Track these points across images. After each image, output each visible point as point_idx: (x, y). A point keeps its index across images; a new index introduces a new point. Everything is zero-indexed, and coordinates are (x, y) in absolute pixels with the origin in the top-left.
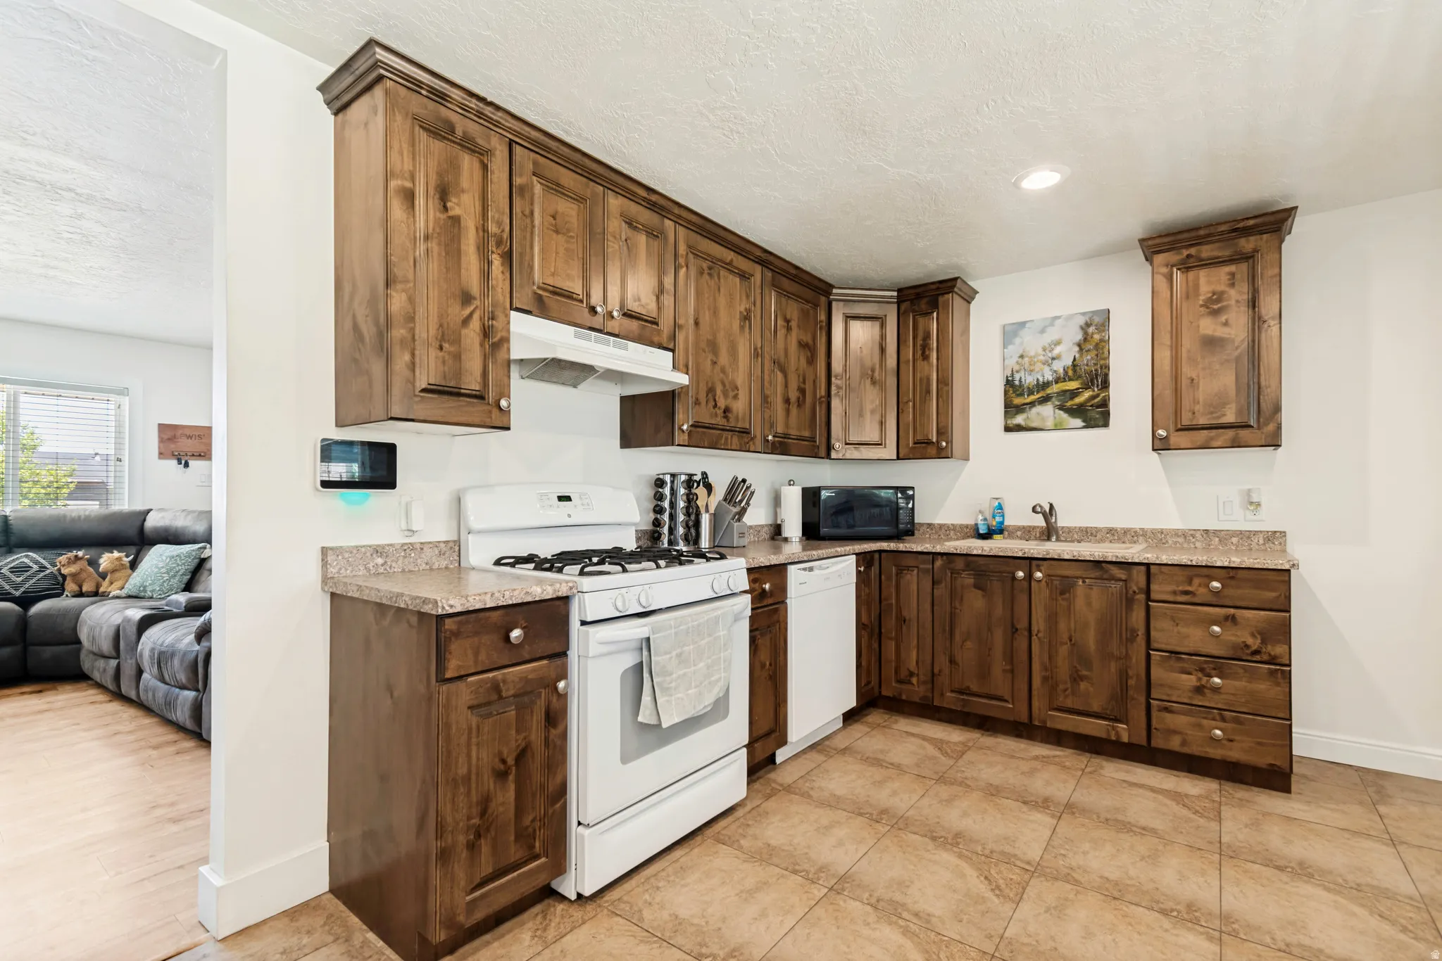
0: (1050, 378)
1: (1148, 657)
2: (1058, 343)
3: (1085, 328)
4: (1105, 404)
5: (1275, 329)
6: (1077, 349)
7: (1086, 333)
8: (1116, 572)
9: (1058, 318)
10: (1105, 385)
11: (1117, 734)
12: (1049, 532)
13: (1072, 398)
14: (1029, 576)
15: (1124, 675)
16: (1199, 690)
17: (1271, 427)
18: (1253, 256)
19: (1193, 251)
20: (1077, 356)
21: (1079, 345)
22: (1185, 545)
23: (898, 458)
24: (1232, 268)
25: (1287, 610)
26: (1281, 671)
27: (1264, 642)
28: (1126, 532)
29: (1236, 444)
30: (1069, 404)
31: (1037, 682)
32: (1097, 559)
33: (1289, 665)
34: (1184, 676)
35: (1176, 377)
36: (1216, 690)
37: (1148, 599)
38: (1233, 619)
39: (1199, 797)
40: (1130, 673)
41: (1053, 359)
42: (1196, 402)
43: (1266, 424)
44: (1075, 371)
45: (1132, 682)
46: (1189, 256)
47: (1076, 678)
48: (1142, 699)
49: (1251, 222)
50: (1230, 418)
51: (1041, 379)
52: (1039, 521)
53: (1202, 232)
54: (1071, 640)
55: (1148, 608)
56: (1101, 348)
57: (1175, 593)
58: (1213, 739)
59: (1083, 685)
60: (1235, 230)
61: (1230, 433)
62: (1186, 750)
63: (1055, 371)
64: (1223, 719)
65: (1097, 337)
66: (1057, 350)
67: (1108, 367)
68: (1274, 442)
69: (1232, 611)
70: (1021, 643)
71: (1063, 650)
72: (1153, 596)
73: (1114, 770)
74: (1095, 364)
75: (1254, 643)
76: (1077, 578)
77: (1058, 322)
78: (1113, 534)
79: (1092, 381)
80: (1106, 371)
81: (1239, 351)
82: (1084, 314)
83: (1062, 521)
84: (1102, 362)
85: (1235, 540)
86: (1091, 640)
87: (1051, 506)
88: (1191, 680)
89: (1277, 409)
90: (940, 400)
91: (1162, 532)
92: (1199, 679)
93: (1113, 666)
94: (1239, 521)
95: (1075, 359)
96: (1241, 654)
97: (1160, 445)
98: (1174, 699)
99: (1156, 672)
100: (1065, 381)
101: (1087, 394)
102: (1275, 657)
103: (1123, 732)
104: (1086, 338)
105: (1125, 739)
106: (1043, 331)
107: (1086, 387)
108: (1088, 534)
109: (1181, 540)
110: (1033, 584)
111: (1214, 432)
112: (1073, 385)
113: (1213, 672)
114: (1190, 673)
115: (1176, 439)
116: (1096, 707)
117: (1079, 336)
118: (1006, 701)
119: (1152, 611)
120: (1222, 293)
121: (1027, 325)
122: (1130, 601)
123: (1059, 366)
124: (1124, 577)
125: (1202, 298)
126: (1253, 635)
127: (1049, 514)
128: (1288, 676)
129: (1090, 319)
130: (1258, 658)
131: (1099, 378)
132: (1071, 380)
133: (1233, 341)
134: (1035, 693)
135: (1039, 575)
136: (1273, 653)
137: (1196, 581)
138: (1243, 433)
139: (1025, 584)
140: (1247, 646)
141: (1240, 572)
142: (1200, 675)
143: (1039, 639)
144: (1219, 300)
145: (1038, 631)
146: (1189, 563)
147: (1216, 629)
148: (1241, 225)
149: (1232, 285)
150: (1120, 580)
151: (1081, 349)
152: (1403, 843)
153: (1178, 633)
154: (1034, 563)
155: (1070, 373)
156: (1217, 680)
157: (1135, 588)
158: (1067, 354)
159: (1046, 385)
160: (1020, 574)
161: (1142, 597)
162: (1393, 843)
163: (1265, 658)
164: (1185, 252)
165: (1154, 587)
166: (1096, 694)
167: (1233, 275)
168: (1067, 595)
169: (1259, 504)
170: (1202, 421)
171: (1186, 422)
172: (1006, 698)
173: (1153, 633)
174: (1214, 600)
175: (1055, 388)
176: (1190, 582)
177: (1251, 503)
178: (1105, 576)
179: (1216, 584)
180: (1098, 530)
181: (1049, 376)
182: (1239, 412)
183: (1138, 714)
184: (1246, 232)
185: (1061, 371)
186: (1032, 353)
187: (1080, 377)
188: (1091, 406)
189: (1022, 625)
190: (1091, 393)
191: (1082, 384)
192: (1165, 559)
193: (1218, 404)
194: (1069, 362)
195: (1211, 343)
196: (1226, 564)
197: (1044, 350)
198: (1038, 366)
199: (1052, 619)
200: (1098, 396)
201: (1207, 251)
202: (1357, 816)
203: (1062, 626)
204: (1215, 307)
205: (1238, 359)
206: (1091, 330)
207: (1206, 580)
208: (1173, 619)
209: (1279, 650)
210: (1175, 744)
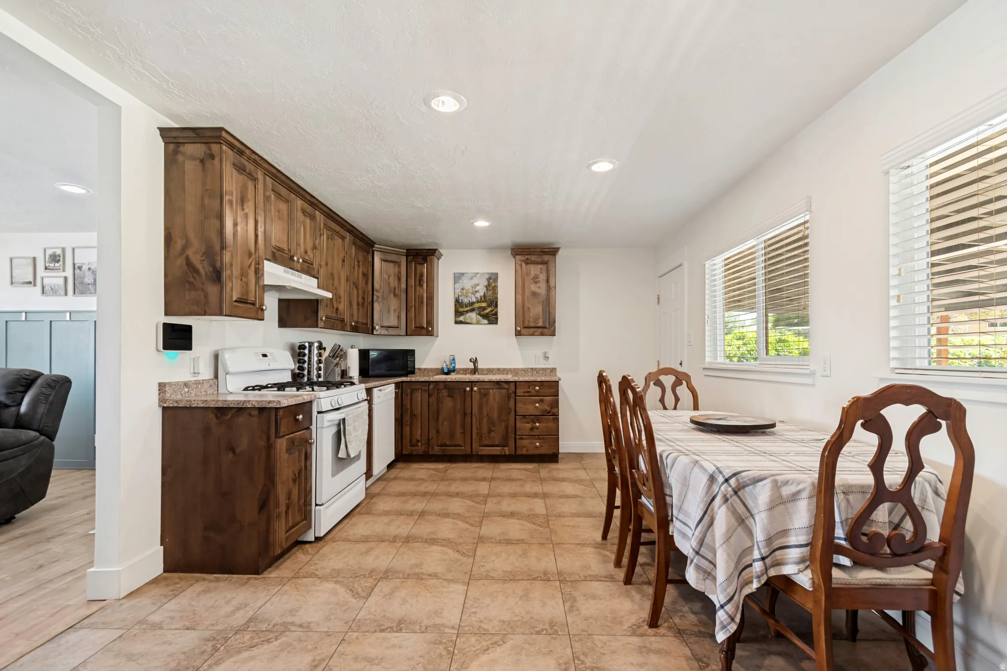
0: (475, 301)
1: (515, 419)
2: (478, 285)
3: (489, 279)
4: (496, 314)
5: (554, 292)
6: (485, 289)
7: (489, 282)
8: (505, 386)
9: (477, 273)
10: (496, 306)
11: (505, 452)
12: (475, 371)
13: (483, 311)
14: (472, 389)
15: (507, 427)
16: (532, 429)
17: (553, 328)
18: (547, 263)
19: (529, 257)
20: (486, 292)
21: (486, 287)
22: (525, 374)
23: (407, 335)
24: (541, 266)
25: (558, 396)
26: (556, 419)
27: (551, 408)
28: (504, 369)
29: (542, 334)
30: (482, 313)
31: (474, 436)
32: (498, 380)
33: (558, 416)
34: (527, 425)
35: (523, 306)
36: (537, 428)
37: (516, 396)
38: (542, 401)
39: (532, 469)
40: (509, 426)
41: (476, 292)
42: (530, 317)
43: (551, 327)
44: (484, 298)
45: (510, 430)
46: (527, 259)
47: (490, 431)
48: (513, 436)
49: (547, 250)
50: (540, 324)
51: (471, 300)
52: (471, 366)
53: (532, 250)
54: (488, 415)
55: (515, 399)
56: (495, 289)
57: (524, 392)
58: (537, 447)
59: (492, 434)
60: (542, 252)
61: (540, 330)
62: (528, 453)
63: (477, 298)
64: (539, 439)
65: (493, 284)
66: (478, 288)
67: (497, 298)
68: (553, 334)
69: (542, 397)
70: (468, 420)
71: (485, 420)
72: (518, 394)
73: (504, 466)
74: (493, 296)
75: (548, 409)
76: (490, 389)
77: (478, 276)
78: (499, 371)
79: (491, 303)
80: (496, 299)
81: (543, 299)
82: (488, 273)
83: (480, 366)
84: (495, 296)
85: (541, 372)
86: (495, 414)
87: (476, 358)
88: (529, 426)
89: (554, 322)
90: (428, 307)
91: (517, 369)
92: (532, 425)
93: (503, 425)
94: (542, 365)
95: (484, 293)
96: (546, 413)
97: (518, 334)
98: (524, 434)
99: (518, 424)
100: (480, 302)
101: (489, 309)
102: (554, 413)
103: (507, 451)
104: (489, 284)
105: (507, 453)
106: (471, 279)
107: (489, 306)
108: (490, 371)
109: (523, 372)
110: (473, 393)
111: (535, 329)
112: (484, 305)
113: (536, 422)
114: (529, 423)
115: (524, 331)
116: (497, 443)
117: (486, 283)
118: (461, 446)
119: (517, 400)
120: (538, 275)
121: (465, 275)
122: (509, 397)
123: (478, 295)
124: (507, 387)
125: (532, 276)
126: (548, 406)
127: (475, 362)
128: (558, 419)
129: (491, 276)
130: (549, 414)
131: (494, 303)
132: (483, 302)
133: (541, 295)
134: (473, 440)
135: (475, 388)
136: (554, 412)
137: (531, 387)
138: (545, 330)
139: (470, 393)
140: (546, 410)
141: (545, 383)
142: (532, 423)
143: (475, 416)
144: (537, 278)
145: (475, 413)
146: (529, 380)
147: (537, 405)
148: (544, 250)
149: (541, 273)
150: (506, 389)
151: (487, 289)
152: (587, 469)
153: (525, 408)
154: (474, 383)
155: (483, 299)
156: (537, 424)
157: (511, 391)
158: (481, 291)
159: (472, 304)
160: (468, 389)
161: (513, 395)
162: (585, 469)
163: (551, 414)
164: (526, 257)
165: (517, 391)
166: (497, 437)
167: (541, 269)
168: (486, 397)
169: (548, 358)
170: (532, 325)
171: (526, 325)
172: (462, 445)
173: (517, 409)
174: (536, 394)
175: (477, 305)
176: (529, 387)
177: (546, 357)
178: (500, 388)
179: (537, 388)
180: (494, 369)
181: (474, 300)
182: (544, 322)
183: (512, 443)
184: (546, 253)
185: (479, 298)
186: (467, 288)
187: (487, 301)
188: (491, 314)
189: (469, 411)
190: (491, 309)
191: (487, 304)
192: (521, 379)
193: (536, 319)
194: (482, 294)
195: (534, 294)
196: (540, 380)
197: (472, 287)
198: (470, 295)
199: (481, 407)
200: (493, 310)
201: (533, 258)
202: (575, 465)
203: (485, 410)
204: (536, 280)
205: (543, 301)
206: (491, 281)
207: (534, 387)
208: (524, 403)
209: (555, 410)
210: (524, 452)
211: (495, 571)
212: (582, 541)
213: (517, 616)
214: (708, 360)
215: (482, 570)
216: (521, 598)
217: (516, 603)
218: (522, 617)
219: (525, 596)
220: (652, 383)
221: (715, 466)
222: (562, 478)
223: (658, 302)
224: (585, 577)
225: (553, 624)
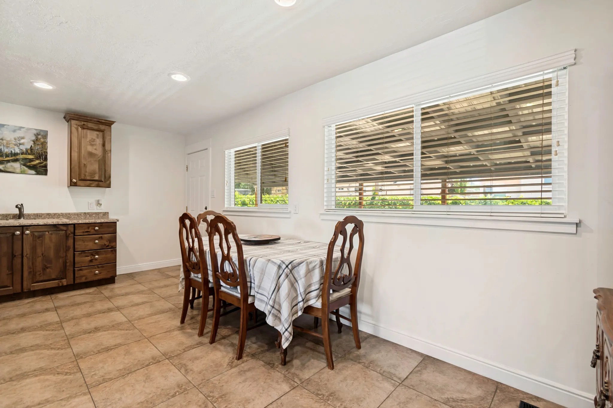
0: (19, 152)
1: (74, 254)
2: (23, 138)
3: (37, 135)
4: (46, 166)
5: (109, 154)
6: (33, 143)
7: (37, 137)
8: (62, 228)
9: (24, 128)
10: (46, 159)
11: (62, 283)
12: (20, 215)
13: (30, 162)
14: (23, 233)
15: (65, 263)
16: (91, 261)
17: (108, 182)
18: (103, 131)
19: (85, 123)
20: (33, 145)
21: (34, 141)
22: (78, 218)
24: (98, 133)
25: (116, 233)
26: (114, 250)
27: (110, 243)
28: (55, 214)
29: (98, 186)
30: (28, 164)
31: (26, 274)
32: (55, 224)
33: (116, 248)
34: (87, 258)
35: (79, 163)
36: (96, 259)
37: (74, 235)
38: (101, 238)
39: (93, 292)
40: (67, 261)
41: (20, 144)
42: (86, 172)
43: (107, 181)
44: (31, 151)
45: (68, 264)
46: (84, 124)
47: (45, 268)
48: (72, 269)
49: (103, 121)
50: (97, 178)
51: (13, 151)
52: (17, 211)
53: (88, 118)
54: (42, 255)
55: (74, 238)
56: (44, 145)
57: (83, 232)
58: (96, 274)
59: (48, 270)
60: (98, 122)
61: (97, 183)
62: (87, 280)
63: (21, 150)
64: (98, 267)
65: (42, 140)
66: (22, 141)
67: (47, 153)
68: (109, 186)
69: (101, 235)
70: (18, 261)
71: (39, 260)
72: (76, 234)
73: (61, 296)
74: (41, 151)
75: (107, 243)
76: (46, 231)
77: (22, 129)
78: (49, 215)
79: (40, 157)
80: (46, 154)
81: (100, 158)
82: (36, 130)
83: (26, 211)
84: (45, 150)
85: (94, 215)
86: (52, 253)
87: (22, 205)
88: (89, 258)
89: (110, 177)
91: (69, 214)
92: (91, 257)
93: (61, 261)
94: (95, 209)
95: (31, 146)
96: (104, 247)
97: (72, 184)
98: (83, 266)
99: (77, 259)
100: (26, 154)
101: (37, 162)
102: (113, 246)
103: (64, 282)
104: (37, 139)
105: (65, 284)
106: (14, 131)
107: (37, 159)
108: (38, 216)
109: (76, 216)
110: (24, 236)
111: (91, 182)
112: (31, 157)
113: (95, 255)
114: (88, 256)
115: (79, 183)
116: (53, 277)
117: (34, 138)
118: (9, 287)
119: (76, 239)
120: (95, 139)
121: (5, 126)
122: (67, 237)
123: (23, 148)
124: (65, 229)
125: (88, 139)
126: (107, 241)
127: (20, 208)
128: (115, 251)
129: (39, 132)
130: (108, 247)
131: (43, 156)
132: (29, 154)
133: (98, 155)
134: (25, 279)
135: (28, 232)
136: (112, 245)
137: (90, 228)
138: (100, 183)
139: (20, 237)
140: (105, 245)
141: (103, 224)
142: (91, 256)
143: (27, 257)
144: (93, 141)
145: (27, 255)
146: (89, 222)
147: (97, 241)
148: (100, 121)
149: (98, 138)
150: (64, 230)
151: (34, 143)
152: (142, 283)
153: (85, 245)
154: (25, 228)
155: (29, 152)
156: (97, 256)
157: (69, 232)
158: (27, 144)
159: (16, 154)
160: (18, 233)
161: (72, 235)
162: (140, 283)
163: (110, 247)
164: (83, 123)
165: (76, 231)
166: (53, 272)
167: (98, 135)
168: (41, 239)
169: (101, 205)
170: (88, 178)
171: (82, 178)
172: (9, 285)
173: (76, 246)
174: (95, 233)
175: (21, 156)
176: (88, 228)
177: (99, 204)
178: (58, 230)
179: (97, 228)
180: (42, 214)
181: (17, 151)
182: (100, 177)
183: (70, 275)
184: (102, 123)
185: (25, 150)
186: (8, 139)
187: (34, 154)
188: (40, 166)
189: (18, 253)
190: (39, 161)
191: (35, 157)
192: (80, 222)
193: (93, 173)
194: (29, 147)
195: (91, 154)
196: (100, 222)
197: (15, 139)
198: (11, 146)
199: (34, 249)
200: (42, 163)
201: (90, 125)
202: (131, 282)
203: (39, 251)
204: (93, 143)
205: (99, 161)
206: (39, 137)
207: (93, 227)
208: (83, 240)
209: (113, 244)
210: (83, 280)
211: (109, 373)
212: (168, 329)
213: (150, 394)
214: (226, 206)
215: (96, 377)
216: (145, 382)
217: (144, 387)
218: (154, 393)
219: (148, 378)
220: (201, 220)
221: (281, 260)
222: (126, 293)
223: (187, 170)
224: (184, 350)
225: (181, 386)
